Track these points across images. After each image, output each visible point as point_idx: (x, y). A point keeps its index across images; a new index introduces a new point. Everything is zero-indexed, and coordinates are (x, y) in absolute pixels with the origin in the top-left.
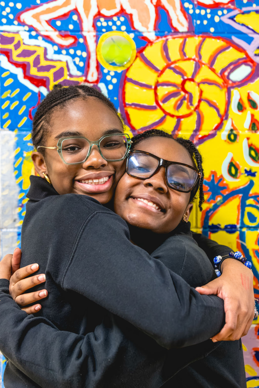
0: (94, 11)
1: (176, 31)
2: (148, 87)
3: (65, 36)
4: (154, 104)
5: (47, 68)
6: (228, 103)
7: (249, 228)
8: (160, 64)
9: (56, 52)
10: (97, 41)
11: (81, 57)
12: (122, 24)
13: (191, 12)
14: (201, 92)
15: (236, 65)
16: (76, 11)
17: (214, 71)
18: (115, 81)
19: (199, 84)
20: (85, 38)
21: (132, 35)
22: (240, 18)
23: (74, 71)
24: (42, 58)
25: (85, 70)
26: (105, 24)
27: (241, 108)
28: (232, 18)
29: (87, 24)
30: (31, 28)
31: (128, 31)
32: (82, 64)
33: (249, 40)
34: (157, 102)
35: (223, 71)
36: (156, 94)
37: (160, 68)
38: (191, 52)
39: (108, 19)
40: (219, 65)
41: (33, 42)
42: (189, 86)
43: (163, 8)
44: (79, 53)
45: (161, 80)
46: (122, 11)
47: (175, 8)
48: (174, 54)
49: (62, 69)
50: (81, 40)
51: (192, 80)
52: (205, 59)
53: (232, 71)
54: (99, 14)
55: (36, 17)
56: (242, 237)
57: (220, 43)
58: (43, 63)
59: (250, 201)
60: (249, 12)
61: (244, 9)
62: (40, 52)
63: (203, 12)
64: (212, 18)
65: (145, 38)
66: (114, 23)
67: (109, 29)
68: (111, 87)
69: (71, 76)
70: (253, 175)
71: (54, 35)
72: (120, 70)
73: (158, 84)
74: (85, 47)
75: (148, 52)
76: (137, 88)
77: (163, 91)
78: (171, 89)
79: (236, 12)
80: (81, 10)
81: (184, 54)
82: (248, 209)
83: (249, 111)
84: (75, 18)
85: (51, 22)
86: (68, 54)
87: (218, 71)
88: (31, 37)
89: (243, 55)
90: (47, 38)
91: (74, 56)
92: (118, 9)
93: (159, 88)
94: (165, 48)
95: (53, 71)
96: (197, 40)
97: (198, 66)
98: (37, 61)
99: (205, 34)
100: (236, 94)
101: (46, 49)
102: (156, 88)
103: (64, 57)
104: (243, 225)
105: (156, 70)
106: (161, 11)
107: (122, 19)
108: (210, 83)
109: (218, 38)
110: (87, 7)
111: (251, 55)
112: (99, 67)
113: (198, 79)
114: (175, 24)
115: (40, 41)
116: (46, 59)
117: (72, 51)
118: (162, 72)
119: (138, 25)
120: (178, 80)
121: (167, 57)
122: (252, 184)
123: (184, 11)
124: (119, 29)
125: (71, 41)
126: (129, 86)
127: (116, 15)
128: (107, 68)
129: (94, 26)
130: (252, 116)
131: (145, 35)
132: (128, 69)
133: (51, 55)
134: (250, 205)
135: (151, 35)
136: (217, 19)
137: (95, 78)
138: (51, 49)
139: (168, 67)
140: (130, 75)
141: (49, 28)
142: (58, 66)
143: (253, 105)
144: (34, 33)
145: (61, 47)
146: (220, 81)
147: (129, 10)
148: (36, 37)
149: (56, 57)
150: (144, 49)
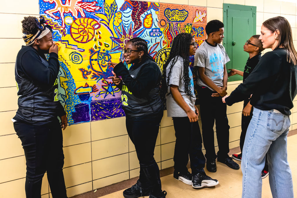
0: (63, 11)
1: (82, 17)
2: (76, 29)
3: (56, 17)
4: (78, 33)
5: (53, 24)
6: (94, 33)
7: (100, 59)
8: (79, 24)
9: (54, 21)
10: (64, 18)
11: (60, 22)
12: (70, 15)
13: (85, 13)
14: (88, 30)
15: (96, 25)
16: (59, 11)
17: (91, 26)
18: (69, 27)
19: (88, 29)
20: (61, 17)
21: (72, 17)
22: (96, 15)
23: (59, 25)
24: (51, 22)
25: (62, 25)
26: (66, 14)
27: (97, 34)
28: (94, 14)
29: (62, 14)
30: (48, 15)
31: (71, 17)
32: (61, 23)
33: (98, 19)
34: (78, 32)
35: (93, 26)
36: (78, 31)
37: (79, 25)
38: (86, 21)
39: (67, 13)
40: (92, 24)
41: (49, 18)
42: (86, 29)
43: (79, 11)
44: (60, 21)
45: (79, 27)
46: (70, 12)
47: (82, 12)
48: (82, 22)
49: (56, 24)
50: (60, 18)
51: (86, 28)
52: (89, 23)
53: (95, 26)
54: (64, 12)
55: (49, 12)
56: (98, 61)
57: (92, 20)
58: (52, 23)
59: (100, 54)
60: (98, 13)
61: (97, 13)
62: (51, 20)
63: (88, 13)
64: (90, 14)
65: (76, 18)
66: (68, 14)
67: (67, 16)
68: (68, 29)
69: (58, 26)
70: (100, 48)
71: (54, 16)
72: (70, 25)
73: (79, 28)
74: (61, 19)
75: (76, 21)
76: (74, 29)
77: (80, 30)
78: (82, 30)
79: (95, 13)
80: (60, 11)
81: (84, 22)
82: (99, 56)
83: (99, 35)
84: (59, 13)
85: (52, 13)
86: (57, 21)
87: (92, 26)
88: (48, 17)
89: (97, 23)
90: (52, 17)
91: (59, 22)
92: (69, 11)
93: (79, 29)
94: (80, 20)
95: (54, 25)
96: (87, 19)
97: (87, 25)
98: (50, 22)
99: (89, 18)
100: (96, 31)
101: (52, 20)
102: (78, 30)
103: (56, 22)
104: (98, 59)
105: (78, 25)
106: (79, 12)
107: (70, 14)
108: (90, 28)
109: (92, 19)
110: (62, 11)
111: (99, 23)
112: (65, 24)
113: (87, 27)
114: (82, 15)
115: (50, 18)
116: (52, 22)
117: (58, 20)
118: (80, 26)
119: (73, 15)
120: (83, 27)
121: (81, 23)
122: (100, 50)
123: (84, 12)
124: (69, 16)
125: (58, 18)
126: (72, 29)
127: (68, 12)
128: (67, 24)
129: (63, 15)
130: (99, 36)
131: (75, 17)
132: (72, 25)
133: (53, 21)
134: (100, 55)
135: (77, 18)
136: (91, 14)
137: (64, 27)
138: (53, 20)
139: (81, 25)
140: (72, 26)
141: (53, 15)
142: (55, 24)
143: (100, 33)
144: (49, 16)
145: (56, 19)
146: (92, 28)
147: (71, 12)
148: (49, 17)
149: (55, 22)
150: (75, 20)
